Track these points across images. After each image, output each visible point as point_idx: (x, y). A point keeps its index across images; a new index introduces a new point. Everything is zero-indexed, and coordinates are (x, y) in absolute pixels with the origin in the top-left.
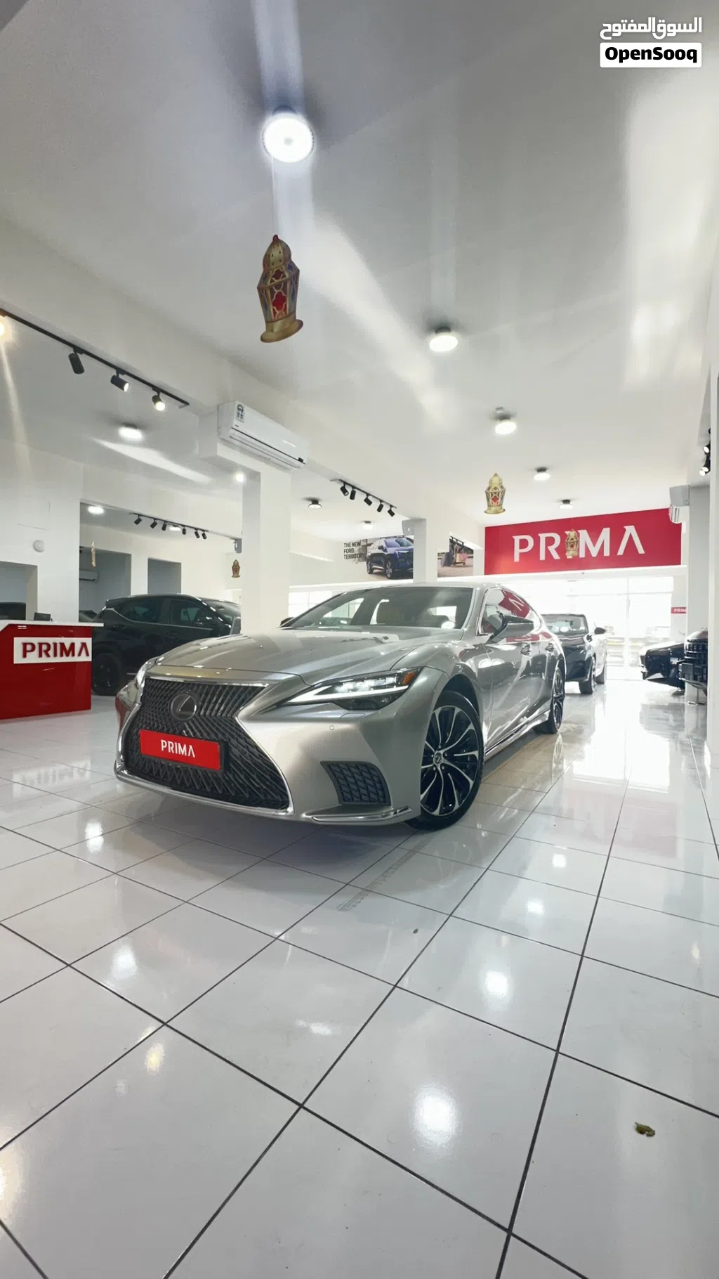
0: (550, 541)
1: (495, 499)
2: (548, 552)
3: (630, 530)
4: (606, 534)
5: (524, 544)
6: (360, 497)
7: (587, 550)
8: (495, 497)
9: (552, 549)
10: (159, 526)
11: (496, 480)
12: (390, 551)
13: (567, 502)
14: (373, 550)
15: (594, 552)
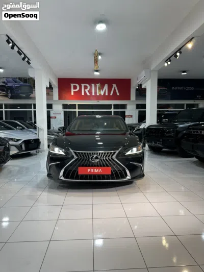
0: (86, 87)
3: (115, 86)
5: (75, 87)
6: (16, 49)
12: (9, 85)
15: (102, 94)
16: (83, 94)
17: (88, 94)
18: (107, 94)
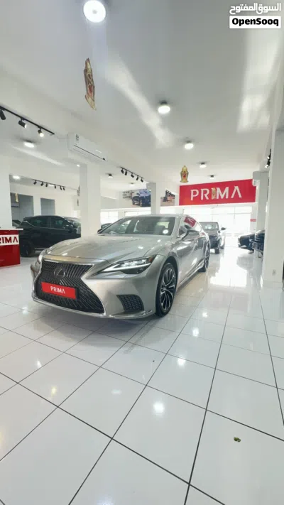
0: (205, 192)
1: (185, 176)
2: (204, 196)
3: (237, 188)
4: (227, 190)
5: (195, 193)
6: (129, 174)
7: (220, 196)
8: (184, 175)
9: (206, 195)
10: (45, 185)
11: (185, 168)
12: (142, 195)
13: (212, 176)
14: (134, 195)
15: (222, 196)
16: (202, 198)
17: (207, 198)
18: (227, 197)
